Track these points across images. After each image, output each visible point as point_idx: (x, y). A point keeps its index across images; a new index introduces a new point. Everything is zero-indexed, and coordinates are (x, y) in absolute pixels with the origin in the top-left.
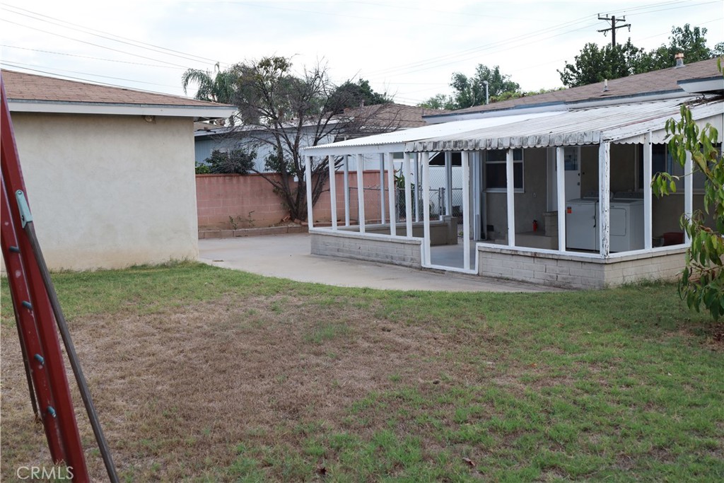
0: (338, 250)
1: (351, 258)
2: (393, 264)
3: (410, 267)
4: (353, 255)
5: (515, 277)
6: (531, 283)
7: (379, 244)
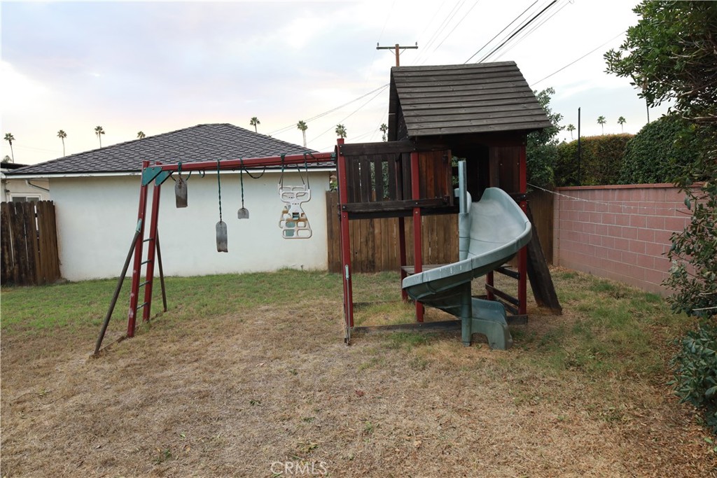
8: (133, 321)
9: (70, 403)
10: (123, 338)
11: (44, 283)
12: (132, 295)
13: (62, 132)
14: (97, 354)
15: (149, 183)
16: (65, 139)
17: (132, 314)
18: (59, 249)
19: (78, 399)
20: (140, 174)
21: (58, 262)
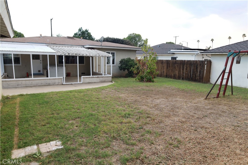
0: (18, 85)
1: (26, 86)
2: (50, 85)
3: (58, 85)
4: (27, 86)
5: (92, 82)
6: (97, 82)
7: (44, 80)
8: (219, 94)
9: (195, 105)
10: (215, 98)
11: (204, 83)
12: (219, 87)
13: (230, 37)
14: (206, 99)
15: (230, 56)
16: (230, 39)
17: (219, 92)
18: (211, 74)
19: (197, 104)
20: (227, 53)
21: (210, 78)
